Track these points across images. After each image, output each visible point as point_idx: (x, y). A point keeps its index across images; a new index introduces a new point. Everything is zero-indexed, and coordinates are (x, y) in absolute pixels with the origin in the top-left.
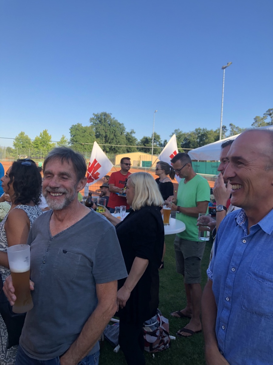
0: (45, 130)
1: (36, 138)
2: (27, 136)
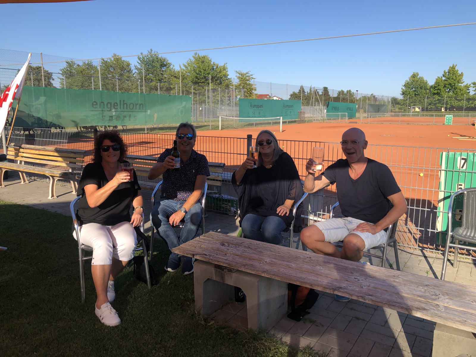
0: (452, 66)
1: (437, 79)
2: (422, 78)
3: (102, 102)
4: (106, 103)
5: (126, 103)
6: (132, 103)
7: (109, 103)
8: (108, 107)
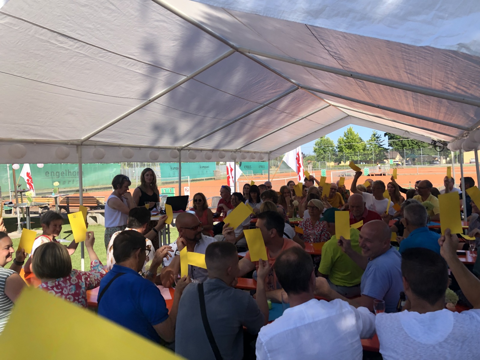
1: (339, 139)
3: (52, 172)
4: (55, 173)
5: (70, 172)
6: (75, 172)
7: (57, 172)
8: (57, 175)
